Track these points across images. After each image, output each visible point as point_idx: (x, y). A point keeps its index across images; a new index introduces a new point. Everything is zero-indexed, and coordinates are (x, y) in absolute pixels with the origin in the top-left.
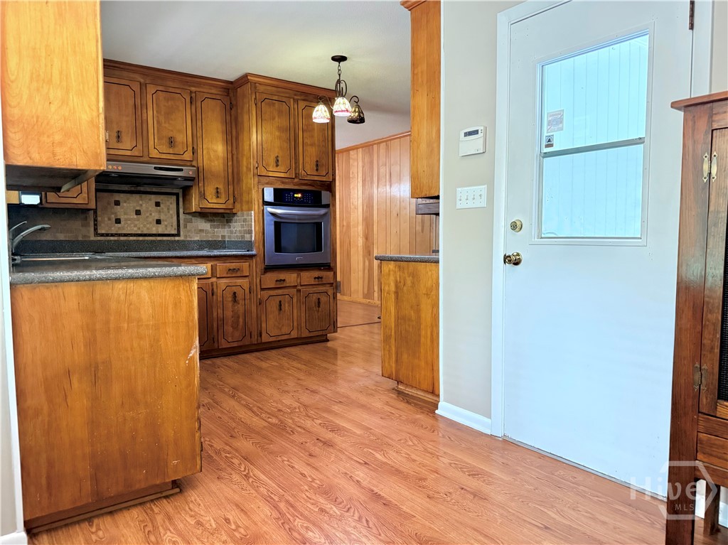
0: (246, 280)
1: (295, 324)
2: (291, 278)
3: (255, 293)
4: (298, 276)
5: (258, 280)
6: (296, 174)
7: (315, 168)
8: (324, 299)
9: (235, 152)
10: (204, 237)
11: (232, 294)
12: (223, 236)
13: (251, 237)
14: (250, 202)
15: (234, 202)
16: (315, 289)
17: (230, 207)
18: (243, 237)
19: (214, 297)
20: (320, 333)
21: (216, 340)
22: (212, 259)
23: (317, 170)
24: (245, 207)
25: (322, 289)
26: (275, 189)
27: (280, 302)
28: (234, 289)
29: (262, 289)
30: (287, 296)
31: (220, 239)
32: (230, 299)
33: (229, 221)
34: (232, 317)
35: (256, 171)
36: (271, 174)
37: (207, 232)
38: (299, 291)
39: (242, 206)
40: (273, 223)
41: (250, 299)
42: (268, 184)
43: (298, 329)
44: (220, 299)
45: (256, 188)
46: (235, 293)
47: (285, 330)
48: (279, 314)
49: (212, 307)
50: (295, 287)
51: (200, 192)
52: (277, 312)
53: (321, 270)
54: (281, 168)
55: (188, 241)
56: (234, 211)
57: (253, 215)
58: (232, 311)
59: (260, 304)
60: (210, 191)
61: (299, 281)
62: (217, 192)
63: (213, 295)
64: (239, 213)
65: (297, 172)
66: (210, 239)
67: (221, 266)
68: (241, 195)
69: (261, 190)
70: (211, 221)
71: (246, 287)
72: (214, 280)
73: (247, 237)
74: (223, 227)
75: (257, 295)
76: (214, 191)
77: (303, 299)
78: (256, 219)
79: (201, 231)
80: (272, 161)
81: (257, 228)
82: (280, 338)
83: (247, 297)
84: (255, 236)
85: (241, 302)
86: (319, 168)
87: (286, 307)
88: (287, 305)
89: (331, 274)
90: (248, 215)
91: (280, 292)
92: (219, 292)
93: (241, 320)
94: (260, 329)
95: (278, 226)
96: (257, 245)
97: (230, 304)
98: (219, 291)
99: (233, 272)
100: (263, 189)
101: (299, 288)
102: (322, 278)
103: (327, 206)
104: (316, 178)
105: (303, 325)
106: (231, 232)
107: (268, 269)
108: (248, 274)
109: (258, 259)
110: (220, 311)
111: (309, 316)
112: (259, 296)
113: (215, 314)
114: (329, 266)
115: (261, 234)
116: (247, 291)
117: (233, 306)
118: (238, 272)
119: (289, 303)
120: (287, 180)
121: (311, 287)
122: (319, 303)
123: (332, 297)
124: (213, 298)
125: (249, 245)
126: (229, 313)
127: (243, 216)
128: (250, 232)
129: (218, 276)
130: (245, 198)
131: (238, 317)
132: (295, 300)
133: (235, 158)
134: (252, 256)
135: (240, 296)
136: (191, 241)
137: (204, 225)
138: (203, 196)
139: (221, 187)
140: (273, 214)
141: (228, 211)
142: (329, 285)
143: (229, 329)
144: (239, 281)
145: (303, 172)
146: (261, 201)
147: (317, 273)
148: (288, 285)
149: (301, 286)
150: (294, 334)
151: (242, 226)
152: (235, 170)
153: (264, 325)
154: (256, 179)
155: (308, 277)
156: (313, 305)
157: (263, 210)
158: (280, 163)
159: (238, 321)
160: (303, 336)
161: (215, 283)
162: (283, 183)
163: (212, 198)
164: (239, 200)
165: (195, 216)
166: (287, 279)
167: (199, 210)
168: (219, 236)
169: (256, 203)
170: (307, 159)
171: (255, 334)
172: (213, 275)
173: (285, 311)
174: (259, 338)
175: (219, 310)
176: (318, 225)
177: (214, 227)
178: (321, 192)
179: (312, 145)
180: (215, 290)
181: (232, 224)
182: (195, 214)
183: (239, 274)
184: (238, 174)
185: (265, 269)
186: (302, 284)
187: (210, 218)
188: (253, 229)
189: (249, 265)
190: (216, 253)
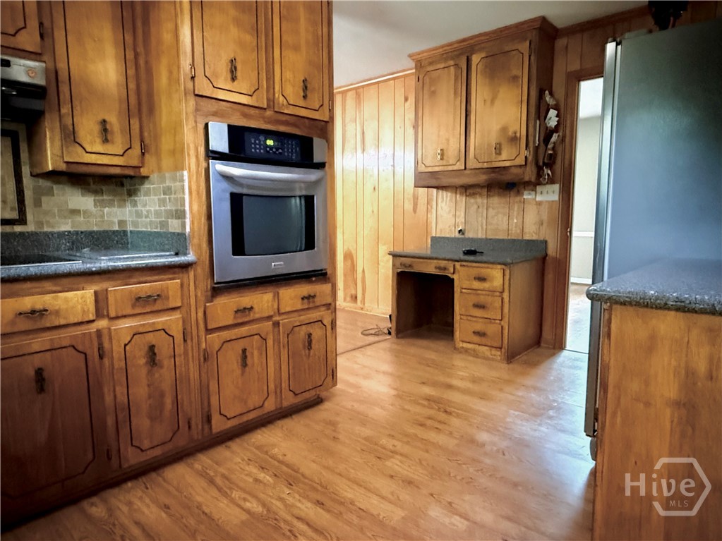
0: (176, 316)
1: (272, 386)
2: (262, 301)
3: (195, 340)
4: (274, 296)
5: (201, 314)
6: (268, 100)
7: (302, 94)
8: (317, 332)
9: (141, 49)
10: (82, 224)
11: (146, 348)
12: (121, 223)
13: (184, 226)
14: (178, 153)
15: (143, 154)
16: (304, 318)
17: (135, 162)
18: (164, 224)
19: (106, 361)
20: (313, 393)
21: (114, 453)
22: (97, 277)
23: (305, 97)
24: (166, 162)
25: (314, 315)
26: (230, 127)
27: (244, 351)
28: (150, 338)
29: (209, 331)
30: (256, 337)
31: (116, 228)
32: (142, 361)
33: (131, 193)
34: (149, 398)
35: (190, 85)
36: (221, 95)
37: (86, 213)
38: (277, 324)
39: (159, 159)
40: (228, 196)
41: (186, 353)
42: (217, 115)
43: (276, 393)
44: (119, 364)
45: (191, 123)
46: (152, 348)
47: (254, 400)
48: (243, 373)
49: (100, 386)
50: (269, 318)
51: (63, 128)
52: (238, 372)
53: (311, 282)
54: (243, 85)
55: (46, 234)
56: (144, 171)
57: (186, 178)
58: (149, 386)
59: (205, 359)
60: (87, 129)
61: (276, 306)
62: (105, 130)
63: (101, 357)
64: (154, 177)
65: (271, 97)
66: (95, 229)
67: (117, 291)
68: (156, 138)
69: (201, 127)
70: (96, 192)
71: (177, 331)
72: (102, 324)
73: (174, 226)
74: (122, 204)
75: (199, 344)
76: (96, 128)
77: (283, 339)
78: (194, 187)
79: (75, 212)
80: (223, 68)
81: (195, 207)
82: (245, 418)
83: (180, 350)
84: (192, 223)
85: (166, 363)
86: (308, 93)
87: (255, 358)
88: (256, 353)
89: (326, 288)
90: (174, 179)
91: (243, 330)
92: (117, 350)
93: (168, 401)
94: (206, 410)
95: (237, 201)
96: (196, 241)
97: (144, 371)
98: (115, 348)
99: (146, 303)
100: (206, 126)
101: (276, 318)
102: (314, 297)
103: (321, 166)
104: (303, 113)
105: (285, 385)
106: (139, 214)
107: (220, 289)
108: (179, 304)
109: (199, 270)
110: (121, 391)
111: (294, 368)
112: (203, 346)
113: (109, 399)
114: (326, 274)
115: (203, 220)
116: (179, 337)
117: (150, 373)
118: (158, 302)
119: (259, 349)
120: (252, 111)
121: (296, 314)
122: (310, 343)
123: (329, 327)
124: (102, 365)
125: (178, 242)
126: (140, 391)
127: (163, 180)
128: (180, 215)
129: (112, 314)
130: (166, 143)
131: (162, 395)
132: (270, 342)
133: (142, 62)
134: (185, 267)
135: (164, 351)
136: (52, 233)
137: (81, 201)
138: (70, 136)
139: (114, 120)
140: (228, 178)
141: (131, 172)
142: (323, 309)
143: (142, 423)
144: (161, 319)
145: (281, 98)
146: (202, 150)
147: (304, 289)
148: (257, 316)
149: (280, 314)
150: (270, 406)
151: (162, 202)
152: (144, 87)
153: (214, 400)
154: (192, 102)
155: (291, 296)
156: (301, 346)
157: (207, 170)
158: (239, 74)
159: (161, 405)
160: (286, 404)
161: (105, 332)
162: (245, 115)
163: (92, 143)
164: (153, 149)
165: (58, 183)
166: (255, 306)
167: (63, 167)
168: (113, 223)
169: (192, 152)
170: (288, 75)
171: (197, 422)
172: (100, 314)
173: (253, 365)
174: (206, 427)
175: (118, 389)
176: (309, 201)
177: (102, 204)
178: (311, 140)
179: (296, 48)
180: (106, 345)
181: (141, 198)
182: (55, 176)
183: (158, 306)
184: (150, 95)
185: (214, 289)
186: (282, 311)
187: (93, 186)
188: (187, 208)
189: (182, 285)
190: (105, 262)
